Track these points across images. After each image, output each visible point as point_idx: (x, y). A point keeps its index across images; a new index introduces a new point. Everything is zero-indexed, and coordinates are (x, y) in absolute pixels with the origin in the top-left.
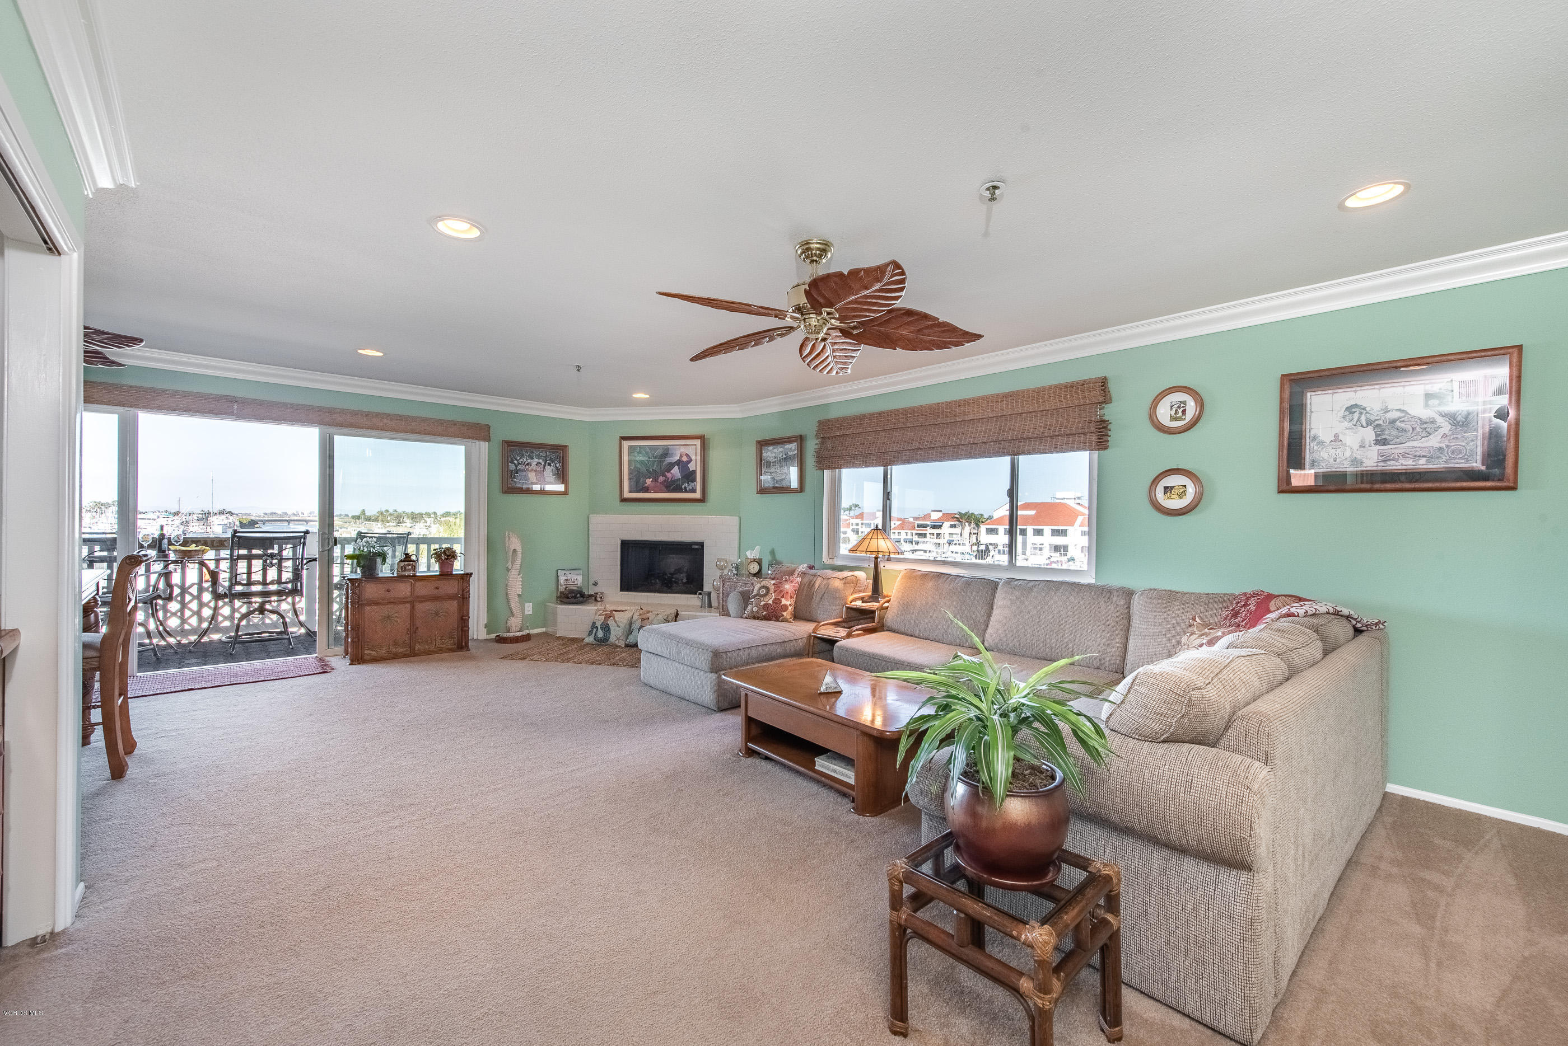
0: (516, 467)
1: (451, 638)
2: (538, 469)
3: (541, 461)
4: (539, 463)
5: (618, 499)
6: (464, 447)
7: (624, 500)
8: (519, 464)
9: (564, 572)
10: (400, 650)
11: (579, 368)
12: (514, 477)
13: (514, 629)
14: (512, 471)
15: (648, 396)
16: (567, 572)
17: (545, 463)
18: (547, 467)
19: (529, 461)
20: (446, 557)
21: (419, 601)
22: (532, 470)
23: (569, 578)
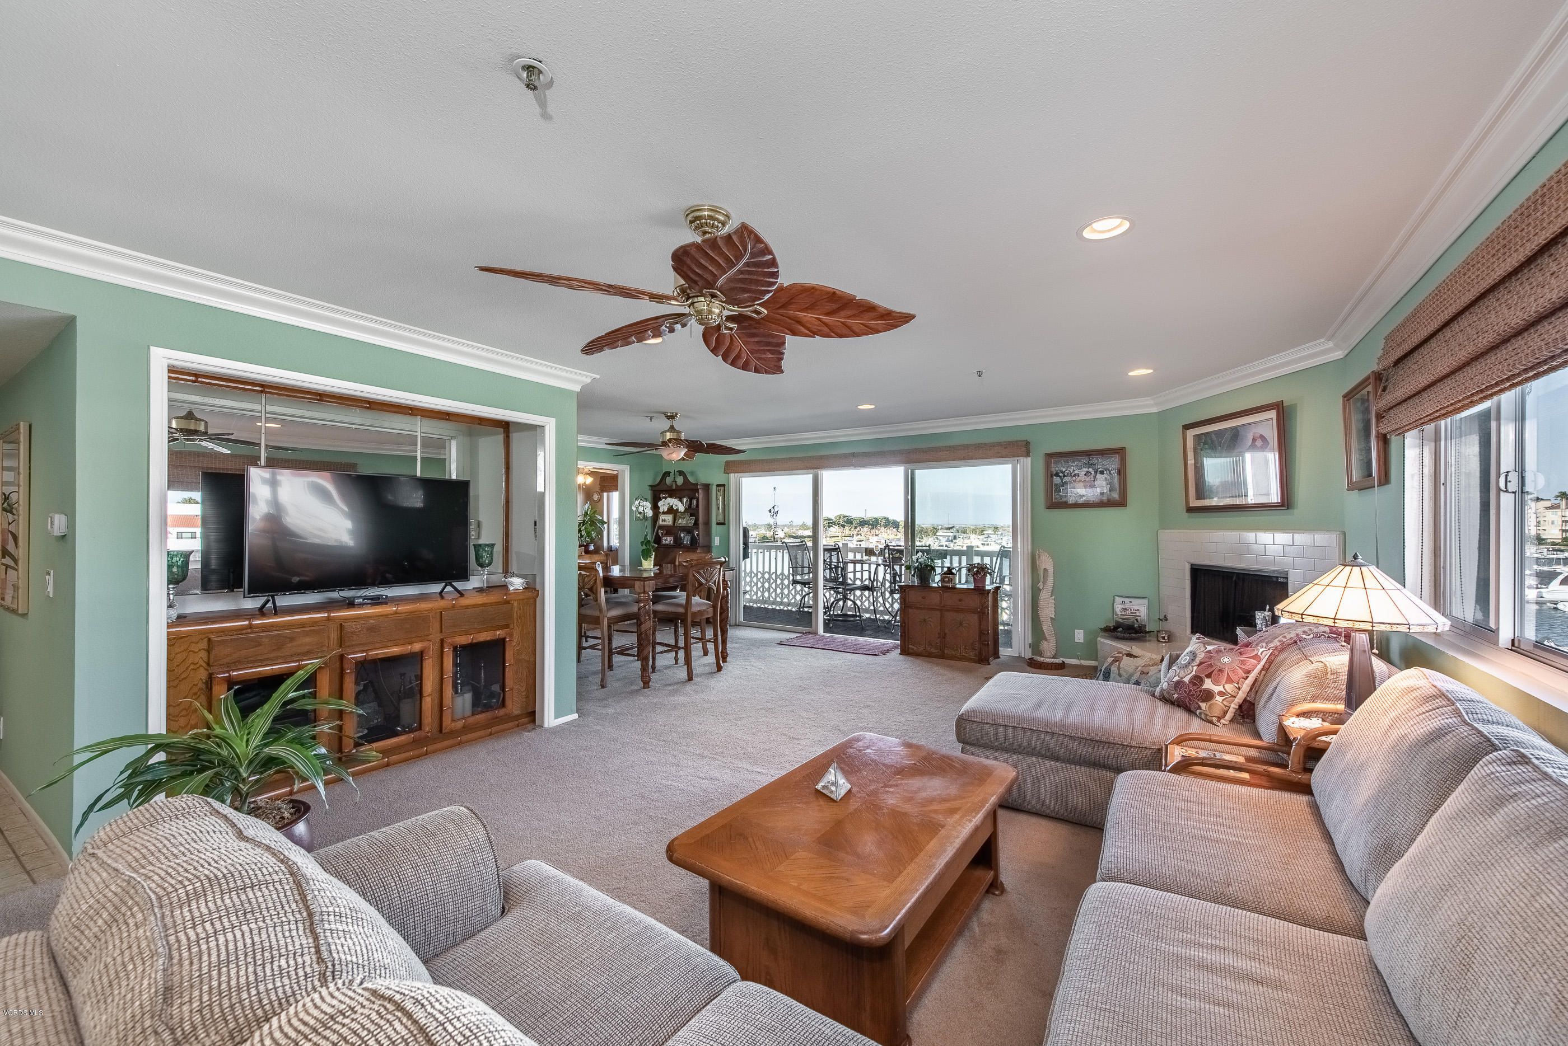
0: (1062, 480)
1: (974, 649)
2: (1088, 479)
3: (1090, 470)
4: (1088, 472)
5: (1183, 508)
6: (1010, 465)
7: (1190, 510)
8: (1064, 476)
9: (1121, 600)
10: (934, 651)
11: (980, 374)
12: (1060, 491)
13: (1047, 653)
14: (1056, 485)
15: (1151, 371)
16: (1127, 600)
17: (1096, 472)
18: (1099, 476)
19: (1076, 472)
20: (979, 572)
21: (948, 610)
22: (1080, 481)
23: (1127, 607)
